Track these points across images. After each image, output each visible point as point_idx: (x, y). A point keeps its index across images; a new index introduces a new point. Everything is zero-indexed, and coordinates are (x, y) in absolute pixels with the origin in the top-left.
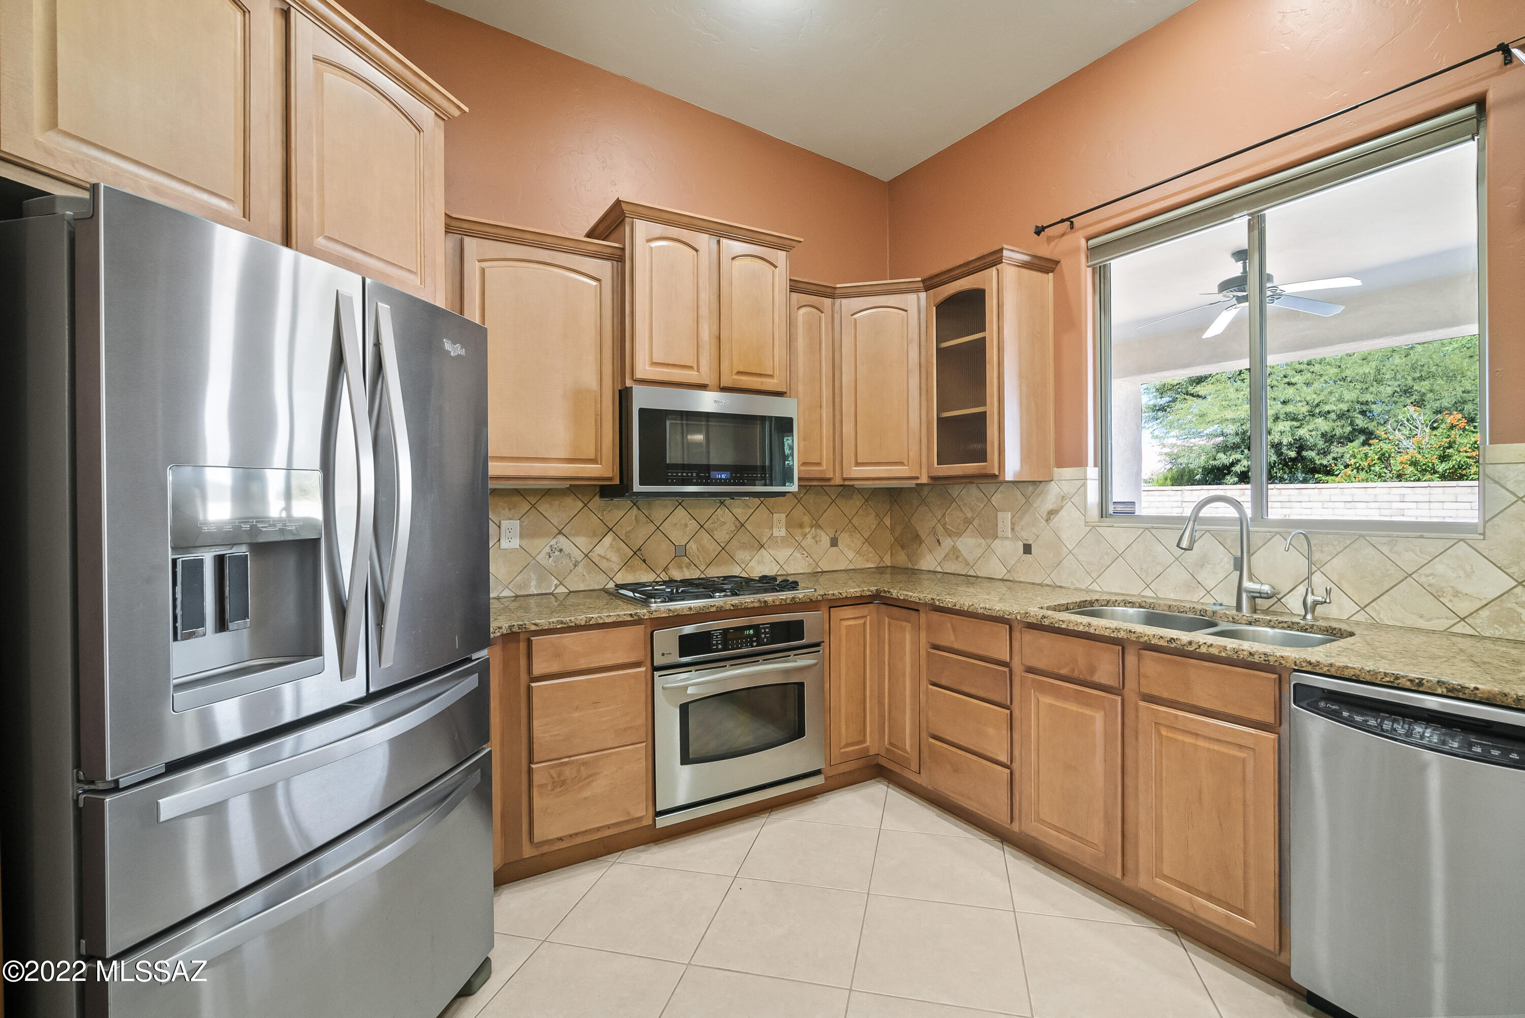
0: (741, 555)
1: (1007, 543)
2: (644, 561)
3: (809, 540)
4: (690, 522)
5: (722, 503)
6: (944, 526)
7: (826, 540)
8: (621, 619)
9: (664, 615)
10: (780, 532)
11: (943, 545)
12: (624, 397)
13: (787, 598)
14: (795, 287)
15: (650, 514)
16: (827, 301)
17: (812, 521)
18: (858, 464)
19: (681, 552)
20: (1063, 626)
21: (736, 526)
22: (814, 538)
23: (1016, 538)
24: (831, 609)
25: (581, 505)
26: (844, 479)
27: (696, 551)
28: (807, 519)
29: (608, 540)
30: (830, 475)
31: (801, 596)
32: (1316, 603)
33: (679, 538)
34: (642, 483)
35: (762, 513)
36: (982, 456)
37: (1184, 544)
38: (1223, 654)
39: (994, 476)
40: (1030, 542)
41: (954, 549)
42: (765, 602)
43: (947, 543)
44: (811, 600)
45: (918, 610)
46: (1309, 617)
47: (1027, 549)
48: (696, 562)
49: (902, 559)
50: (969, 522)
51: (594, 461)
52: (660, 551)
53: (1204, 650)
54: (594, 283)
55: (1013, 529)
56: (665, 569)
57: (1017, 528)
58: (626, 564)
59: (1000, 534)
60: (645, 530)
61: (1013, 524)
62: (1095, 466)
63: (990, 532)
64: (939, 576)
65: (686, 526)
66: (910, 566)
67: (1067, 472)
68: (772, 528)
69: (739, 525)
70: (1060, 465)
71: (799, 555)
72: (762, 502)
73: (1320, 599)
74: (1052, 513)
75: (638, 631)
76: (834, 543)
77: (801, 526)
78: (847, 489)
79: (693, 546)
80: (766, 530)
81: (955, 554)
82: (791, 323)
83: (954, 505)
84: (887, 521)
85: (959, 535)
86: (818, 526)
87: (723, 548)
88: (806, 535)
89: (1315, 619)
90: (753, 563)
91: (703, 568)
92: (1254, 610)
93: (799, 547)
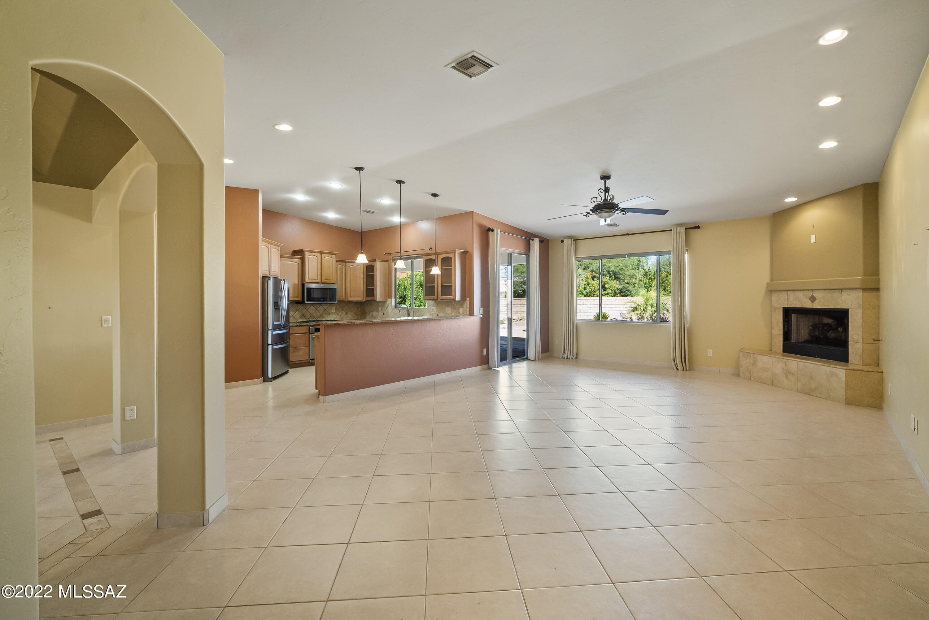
0: (325, 316)
1: (381, 313)
2: (304, 317)
3: (341, 313)
4: (315, 309)
5: (321, 305)
6: (369, 309)
7: (345, 313)
10: (334, 311)
12: (303, 285)
14: (337, 261)
15: (307, 307)
16: (344, 263)
17: (341, 309)
18: (350, 297)
19: (312, 316)
22: (342, 312)
25: (292, 305)
26: (348, 300)
29: (297, 312)
30: (345, 299)
33: (311, 312)
34: (307, 301)
35: (330, 307)
36: (375, 296)
39: (377, 300)
41: (372, 315)
43: (371, 313)
47: (384, 314)
48: (315, 317)
50: (375, 309)
51: (297, 297)
52: (308, 315)
54: (297, 264)
56: (309, 318)
57: (382, 310)
58: (301, 317)
59: (380, 311)
60: (305, 310)
61: (380, 309)
62: (394, 298)
63: (378, 311)
65: (313, 310)
67: (388, 300)
68: (332, 310)
69: (325, 310)
70: (387, 297)
71: (338, 316)
72: (329, 305)
74: (387, 307)
75: (307, 327)
76: (347, 314)
77: (339, 310)
78: (350, 302)
79: (314, 314)
82: (336, 269)
84: (360, 309)
85: (373, 312)
86: (343, 310)
87: (321, 315)
90: (327, 318)
91: (317, 318)
93: (338, 314)
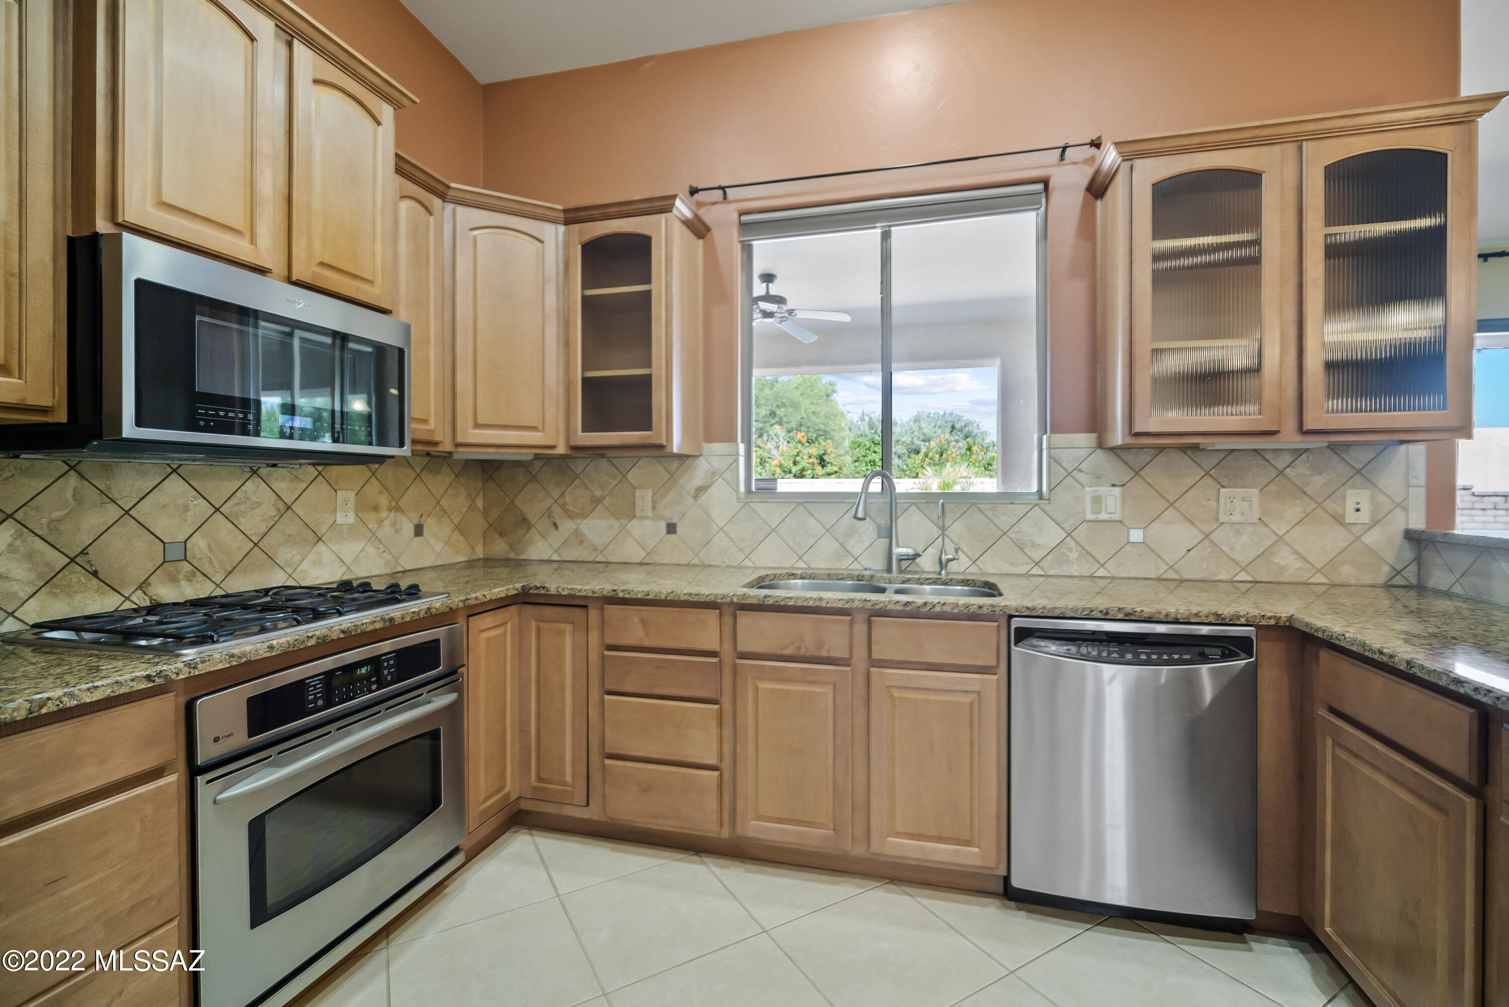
1: (647, 523)
2: (95, 574)
3: (386, 530)
4: (195, 502)
5: (254, 472)
6: (563, 507)
7: (408, 528)
8: (123, 690)
9: (220, 666)
10: (346, 517)
11: (562, 528)
13: (420, 611)
14: (401, 166)
15: (109, 488)
17: (390, 502)
18: (477, 426)
19: (174, 555)
20: (791, 603)
21: (278, 510)
22: (393, 525)
23: (659, 518)
24: (470, 619)
26: (457, 445)
27: (206, 551)
28: (384, 500)
30: (438, 438)
31: (438, 605)
32: (949, 560)
33: (173, 529)
34: (141, 423)
35: (320, 489)
36: (646, 424)
37: (860, 515)
38: (956, 611)
39: (661, 447)
40: (675, 521)
41: (577, 532)
42: (392, 619)
43: (568, 526)
44: (451, 608)
45: (586, 607)
46: (943, 572)
47: (671, 529)
48: (207, 569)
49: (500, 548)
50: (597, 501)
52: (132, 554)
53: (938, 609)
55: (654, 508)
56: (143, 586)
57: (659, 506)
58: (50, 581)
59: (638, 513)
61: (654, 502)
62: (743, 441)
63: (626, 512)
64: (555, 566)
65: (186, 508)
66: (512, 555)
67: (718, 448)
68: (334, 511)
69: (282, 508)
70: (709, 439)
71: (373, 550)
72: (320, 473)
73: (950, 557)
74: (701, 490)
76: (419, 531)
77: (376, 509)
78: (434, 461)
79: (199, 544)
80: (326, 515)
81: (579, 538)
83: (577, 482)
84: (480, 503)
85: (584, 516)
86: (398, 509)
87: (256, 544)
88: (382, 521)
89: (948, 574)
90: (304, 566)
91: (218, 578)
92: (901, 571)
93: (374, 538)
